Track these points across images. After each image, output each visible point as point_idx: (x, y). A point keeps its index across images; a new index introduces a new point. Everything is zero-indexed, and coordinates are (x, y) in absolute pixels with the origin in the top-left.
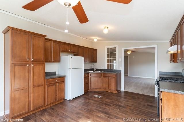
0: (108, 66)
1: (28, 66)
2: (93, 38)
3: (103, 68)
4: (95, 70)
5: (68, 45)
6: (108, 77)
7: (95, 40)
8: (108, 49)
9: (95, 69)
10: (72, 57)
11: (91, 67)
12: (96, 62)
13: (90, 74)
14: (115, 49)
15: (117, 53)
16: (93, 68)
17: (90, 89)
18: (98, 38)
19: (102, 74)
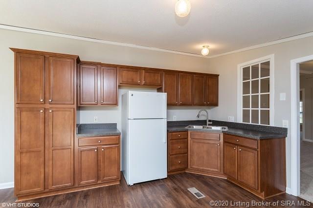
0: (246, 114)
1: (42, 111)
2: (199, 46)
3: (231, 119)
4: (209, 125)
5: (137, 72)
6: (238, 145)
7: (205, 52)
8: (246, 71)
9: (210, 121)
10: (132, 95)
11: (198, 116)
12: (216, 105)
13: (189, 132)
14: (266, 67)
15: (272, 77)
16: (202, 118)
17: (189, 167)
18: (212, 46)
19: (222, 136)
